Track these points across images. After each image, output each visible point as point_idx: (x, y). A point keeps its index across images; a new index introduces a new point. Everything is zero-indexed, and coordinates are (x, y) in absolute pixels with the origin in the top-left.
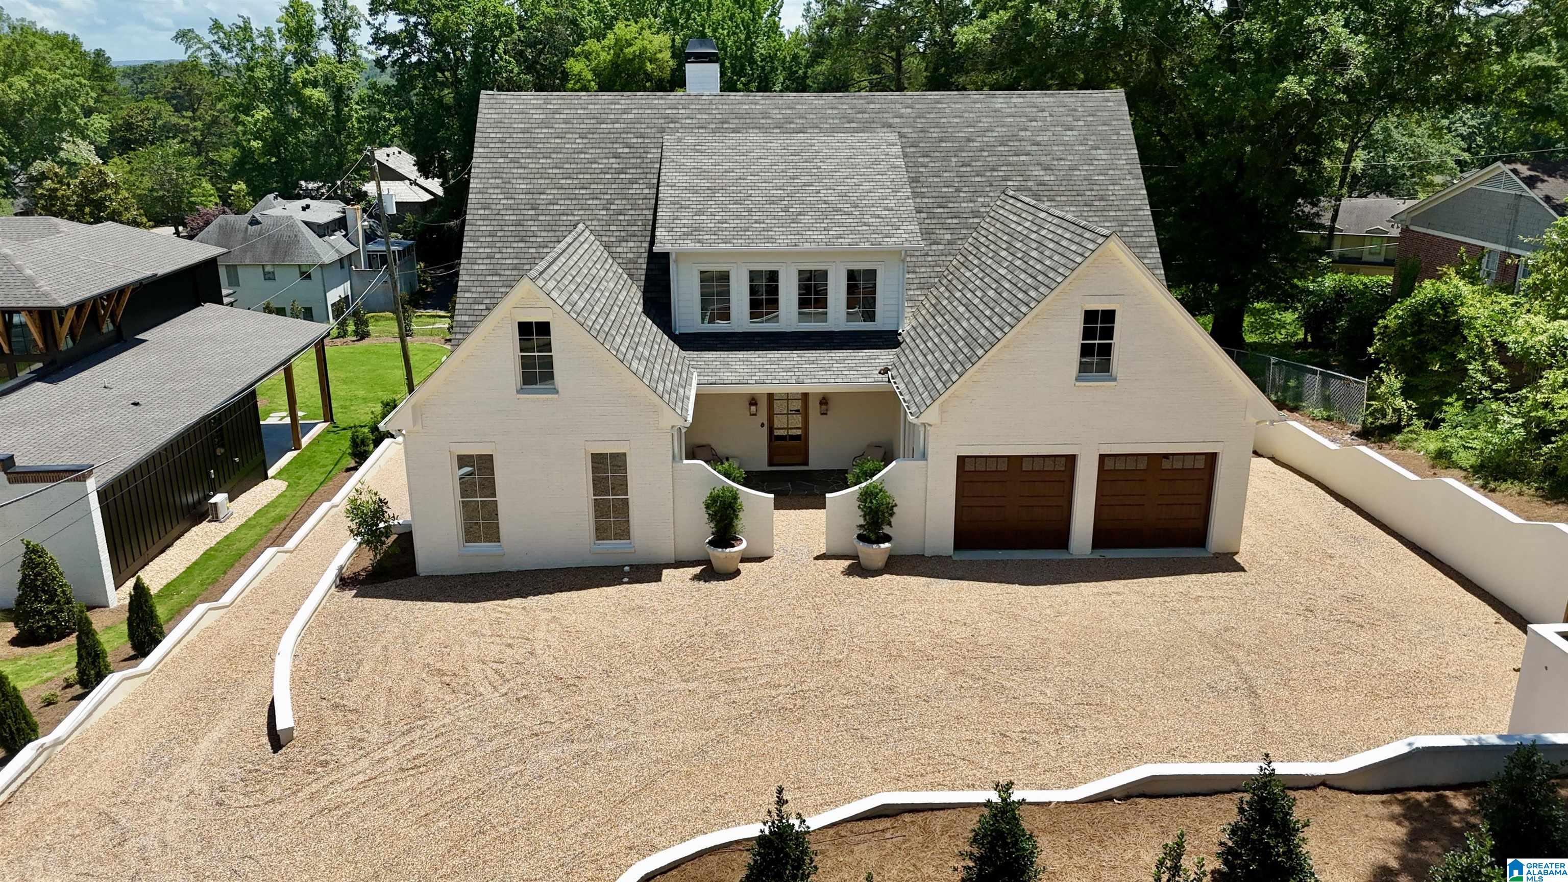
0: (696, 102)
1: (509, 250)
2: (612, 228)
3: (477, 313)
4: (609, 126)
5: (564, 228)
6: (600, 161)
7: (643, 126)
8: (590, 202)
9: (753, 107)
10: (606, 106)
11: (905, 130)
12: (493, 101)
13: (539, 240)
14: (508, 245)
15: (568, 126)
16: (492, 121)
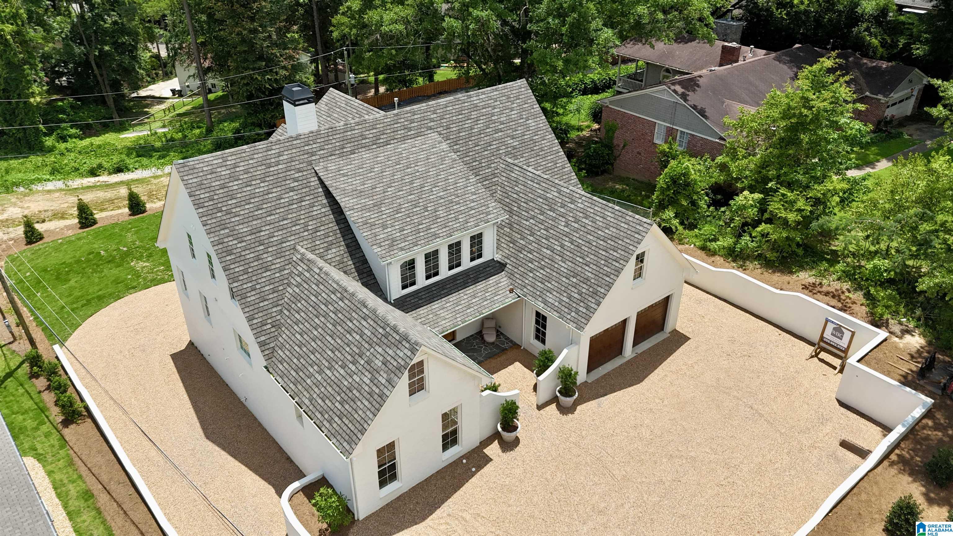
0: (319, 136)
1: (263, 280)
2: (318, 242)
3: (268, 331)
4: (276, 168)
5: (287, 253)
6: (284, 196)
7: (297, 163)
8: (294, 228)
9: (353, 132)
10: (265, 154)
11: (439, 129)
12: (187, 168)
13: (278, 266)
14: (260, 276)
15: (250, 175)
16: (195, 185)
